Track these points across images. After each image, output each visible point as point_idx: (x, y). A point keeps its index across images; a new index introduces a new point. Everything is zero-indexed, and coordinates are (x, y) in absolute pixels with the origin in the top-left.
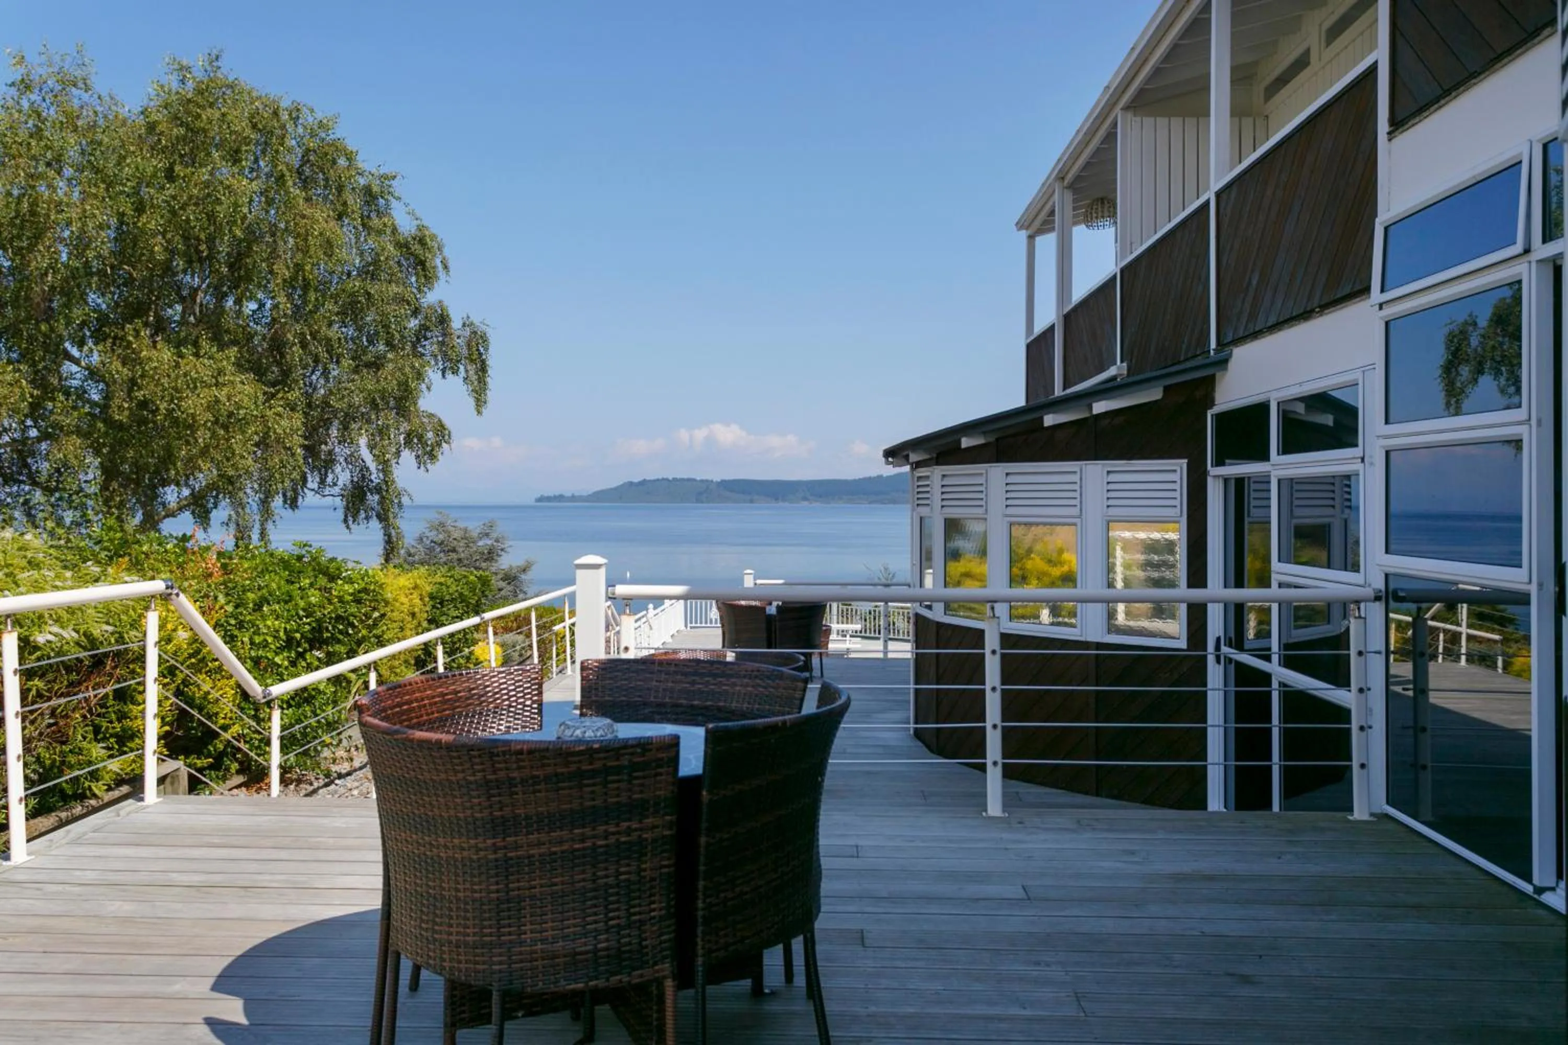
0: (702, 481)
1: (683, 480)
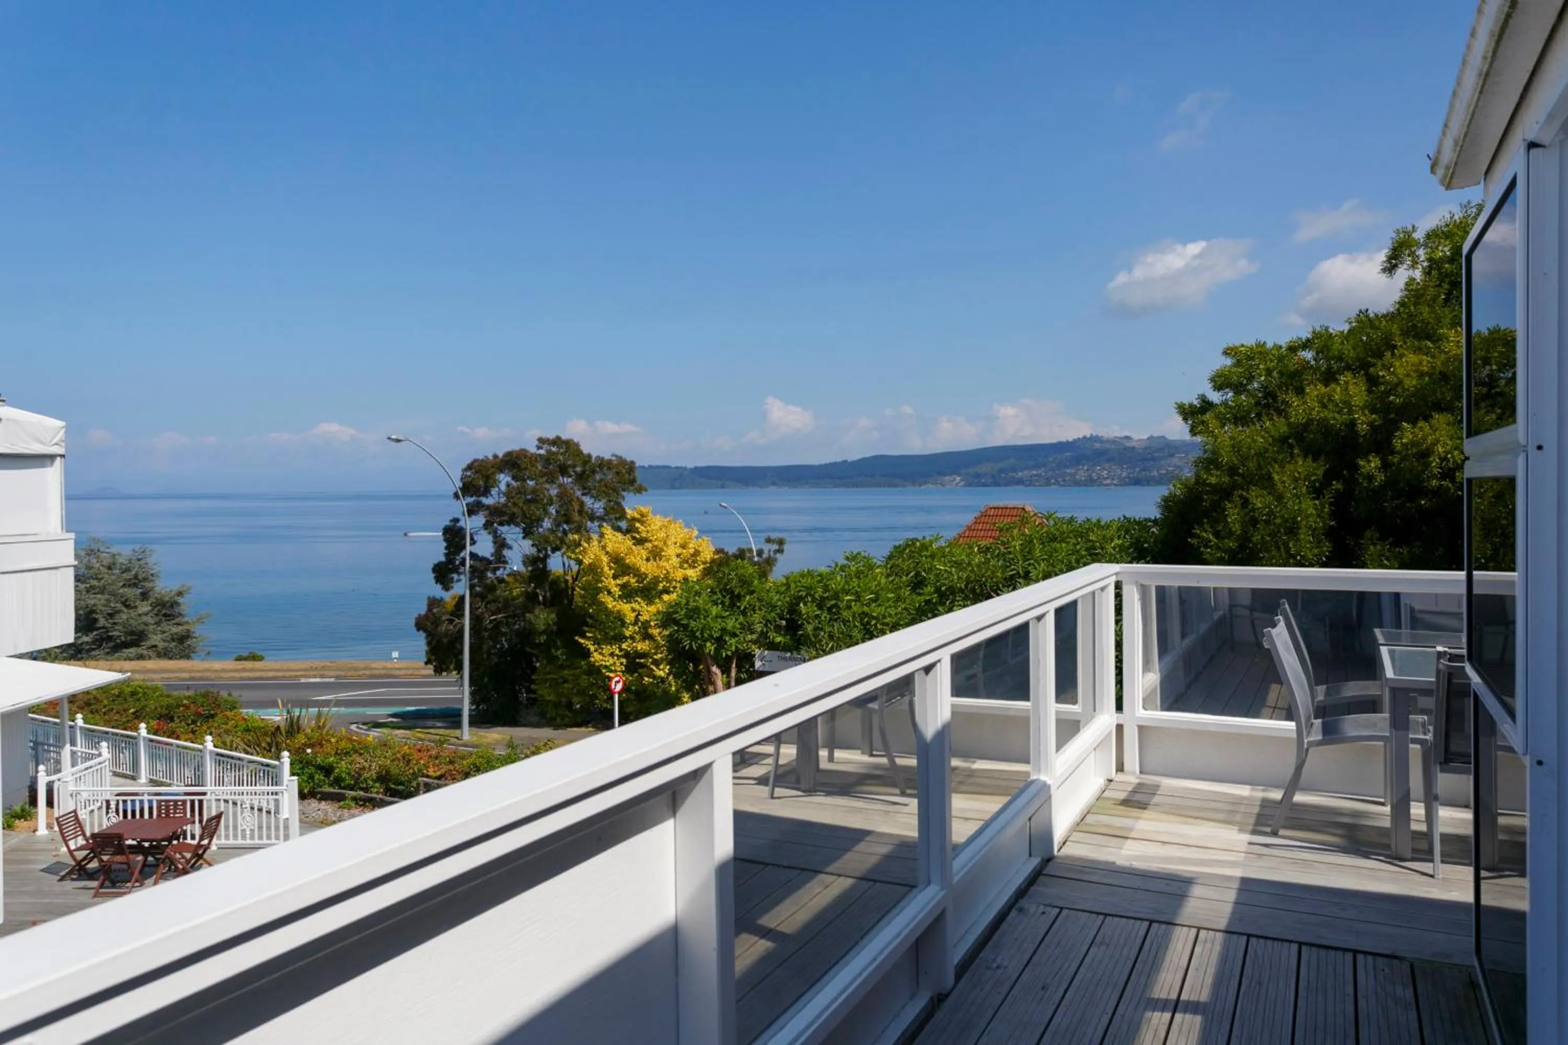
0: (677, 468)
1: (658, 467)
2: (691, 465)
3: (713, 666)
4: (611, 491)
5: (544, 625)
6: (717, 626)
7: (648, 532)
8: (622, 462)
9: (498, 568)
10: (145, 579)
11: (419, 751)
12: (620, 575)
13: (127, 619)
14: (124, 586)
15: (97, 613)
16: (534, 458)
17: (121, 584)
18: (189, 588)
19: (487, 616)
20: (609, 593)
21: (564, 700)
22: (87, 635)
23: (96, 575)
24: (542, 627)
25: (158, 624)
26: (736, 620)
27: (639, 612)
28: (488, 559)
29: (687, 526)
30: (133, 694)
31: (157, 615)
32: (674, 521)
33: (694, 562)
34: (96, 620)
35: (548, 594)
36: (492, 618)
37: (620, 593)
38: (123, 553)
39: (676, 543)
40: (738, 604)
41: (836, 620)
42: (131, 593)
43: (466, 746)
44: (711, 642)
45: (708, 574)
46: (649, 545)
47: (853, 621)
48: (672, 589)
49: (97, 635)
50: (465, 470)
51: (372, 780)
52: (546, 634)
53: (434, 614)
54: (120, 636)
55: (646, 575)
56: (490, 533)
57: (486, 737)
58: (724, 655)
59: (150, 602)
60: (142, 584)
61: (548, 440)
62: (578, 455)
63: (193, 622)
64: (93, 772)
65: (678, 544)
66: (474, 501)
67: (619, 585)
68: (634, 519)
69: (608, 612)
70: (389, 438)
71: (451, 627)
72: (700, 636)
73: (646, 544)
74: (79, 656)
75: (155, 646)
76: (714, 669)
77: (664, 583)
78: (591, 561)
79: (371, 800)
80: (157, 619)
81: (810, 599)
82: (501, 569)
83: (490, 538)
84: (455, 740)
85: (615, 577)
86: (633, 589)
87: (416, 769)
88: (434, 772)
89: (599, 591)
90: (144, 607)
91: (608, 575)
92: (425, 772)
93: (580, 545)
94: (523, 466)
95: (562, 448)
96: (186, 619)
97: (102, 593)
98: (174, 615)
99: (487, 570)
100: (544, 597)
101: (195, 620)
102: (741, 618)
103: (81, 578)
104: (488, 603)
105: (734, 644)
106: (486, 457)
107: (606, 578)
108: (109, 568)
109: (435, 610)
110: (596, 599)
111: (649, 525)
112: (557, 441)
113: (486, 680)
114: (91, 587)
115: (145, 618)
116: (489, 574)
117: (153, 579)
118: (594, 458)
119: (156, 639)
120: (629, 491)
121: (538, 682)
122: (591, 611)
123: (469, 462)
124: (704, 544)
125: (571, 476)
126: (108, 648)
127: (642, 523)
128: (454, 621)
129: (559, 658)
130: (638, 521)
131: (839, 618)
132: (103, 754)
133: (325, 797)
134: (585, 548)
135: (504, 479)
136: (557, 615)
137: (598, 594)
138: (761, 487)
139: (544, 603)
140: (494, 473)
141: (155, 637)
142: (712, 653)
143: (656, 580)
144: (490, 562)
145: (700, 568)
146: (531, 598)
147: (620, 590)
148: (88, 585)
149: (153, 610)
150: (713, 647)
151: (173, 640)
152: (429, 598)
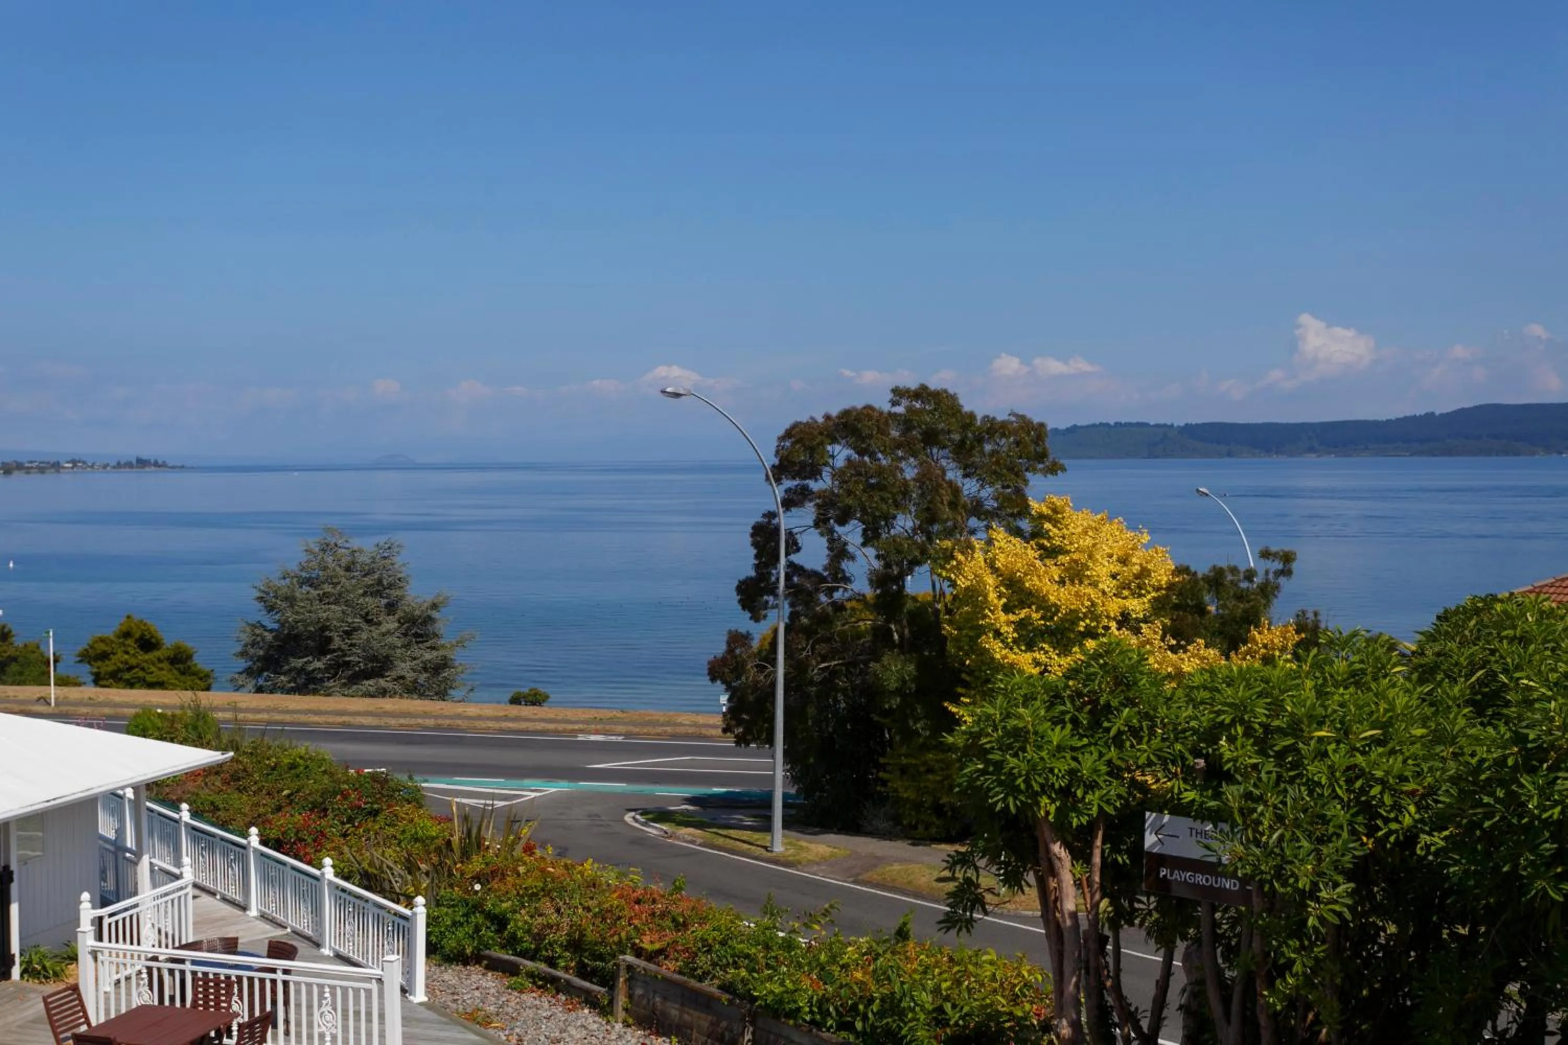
2: (1179, 422)
3: (1055, 843)
4: (1005, 471)
5: (897, 681)
6: (1061, 766)
7: (1064, 537)
8: (1025, 424)
9: (837, 589)
10: (390, 586)
11: (638, 902)
12: (1015, 607)
13: (368, 640)
14: (365, 594)
15: (331, 631)
16: (883, 420)
17: (361, 591)
18: (447, 598)
19: (814, 662)
20: (998, 634)
21: (928, 800)
22: (319, 660)
23: (331, 577)
24: (893, 685)
25: (407, 646)
26: (1101, 755)
27: (1046, 666)
28: (821, 574)
29: (1133, 527)
30: (293, 766)
31: (405, 635)
32: (1110, 519)
33: (1140, 587)
34: (330, 640)
35: (907, 631)
36: (823, 665)
37: (1015, 635)
38: (365, 548)
39: (1110, 556)
40: (1106, 724)
41: (1292, 781)
42: (371, 602)
43: (776, 862)
44: (1050, 797)
45: (1163, 608)
46: (1062, 558)
47: (1331, 785)
48: (1101, 631)
49: (330, 660)
50: (782, 439)
51: (561, 946)
52: (901, 696)
53: (735, 657)
54: (359, 662)
55: (1058, 608)
56: (822, 535)
57: (808, 850)
58: (1075, 822)
59: (397, 616)
60: (387, 591)
61: (908, 390)
62: (954, 415)
63: (453, 646)
64: (166, 902)
65: (1115, 557)
66: (797, 486)
67: (1013, 622)
68: (1042, 517)
69: (997, 667)
70: (663, 392)
71: (762, 678)
72: (1023, 786)
73: (1060, 557)
74: (311, 686)
75: (402, 678)
76: (1057, 848)
77: (1088, 621)
78: (969, 583)
79: (554, 980)
80: (405, 640)
81: (1240, 730)
82: (841, 590)
83: (824, 542)
84: (763, 851)
85: (1007, 609)
86: (1035, 629)
87: (623, 934)
88: (652, 942)
89: (981, 631)
90: (390, 624)
91: (995, 606)
92: (637, 941)
93: (952, 557)
94: (867, 432)
95: (929, 403)
96: (442, 642)
97: (336, 602)
98: (427, 635)
99: (817, 590)
100: (901, 636)
101: (454, 642)
102: (1113, 753)
103: (315, 581)
104: (817, 642)
105: (1095, 803)
106: (812, 418)
107: (992, 612)
108: (348, 569)
109: (738, 651)
110: (976, 644)
111: (1067, 526)
112: (922, 393)
113: (812, 760)
114: (324, 594)
115: (390, 639)
116: (823, 598)
117: (401, 584)
118: (979, 418)
119: (403, 668)
120: (1035, 471)
121: (889, 768)
122: (968, 662)
123: (787, 426)
124: (1158, 558)
125: (944, 447)
126: (345, 678)
127: (1055, 523)
128: (766, 667)
129: (919, 735)
130: (1049, 519)
131: (1300, 775)
132: (184, 875)
133: (494, 966)
134: (959, 563)
135: (841, 454)
136: (918, 668)
137: (979, 636)
138: (1291, 455)
139: (901, 646)
140: (822, 443)
141: (403, 665)
142: (1051, 818)
143: (1073, 617)
144: (823, 580)
145: (1149, 597)
146: (881, 635)
147: (1015, 630)
148: (321, 592)
149: (399, 627)
150: (1053, 806)
151: (425, 669)
152: (730, 632)
